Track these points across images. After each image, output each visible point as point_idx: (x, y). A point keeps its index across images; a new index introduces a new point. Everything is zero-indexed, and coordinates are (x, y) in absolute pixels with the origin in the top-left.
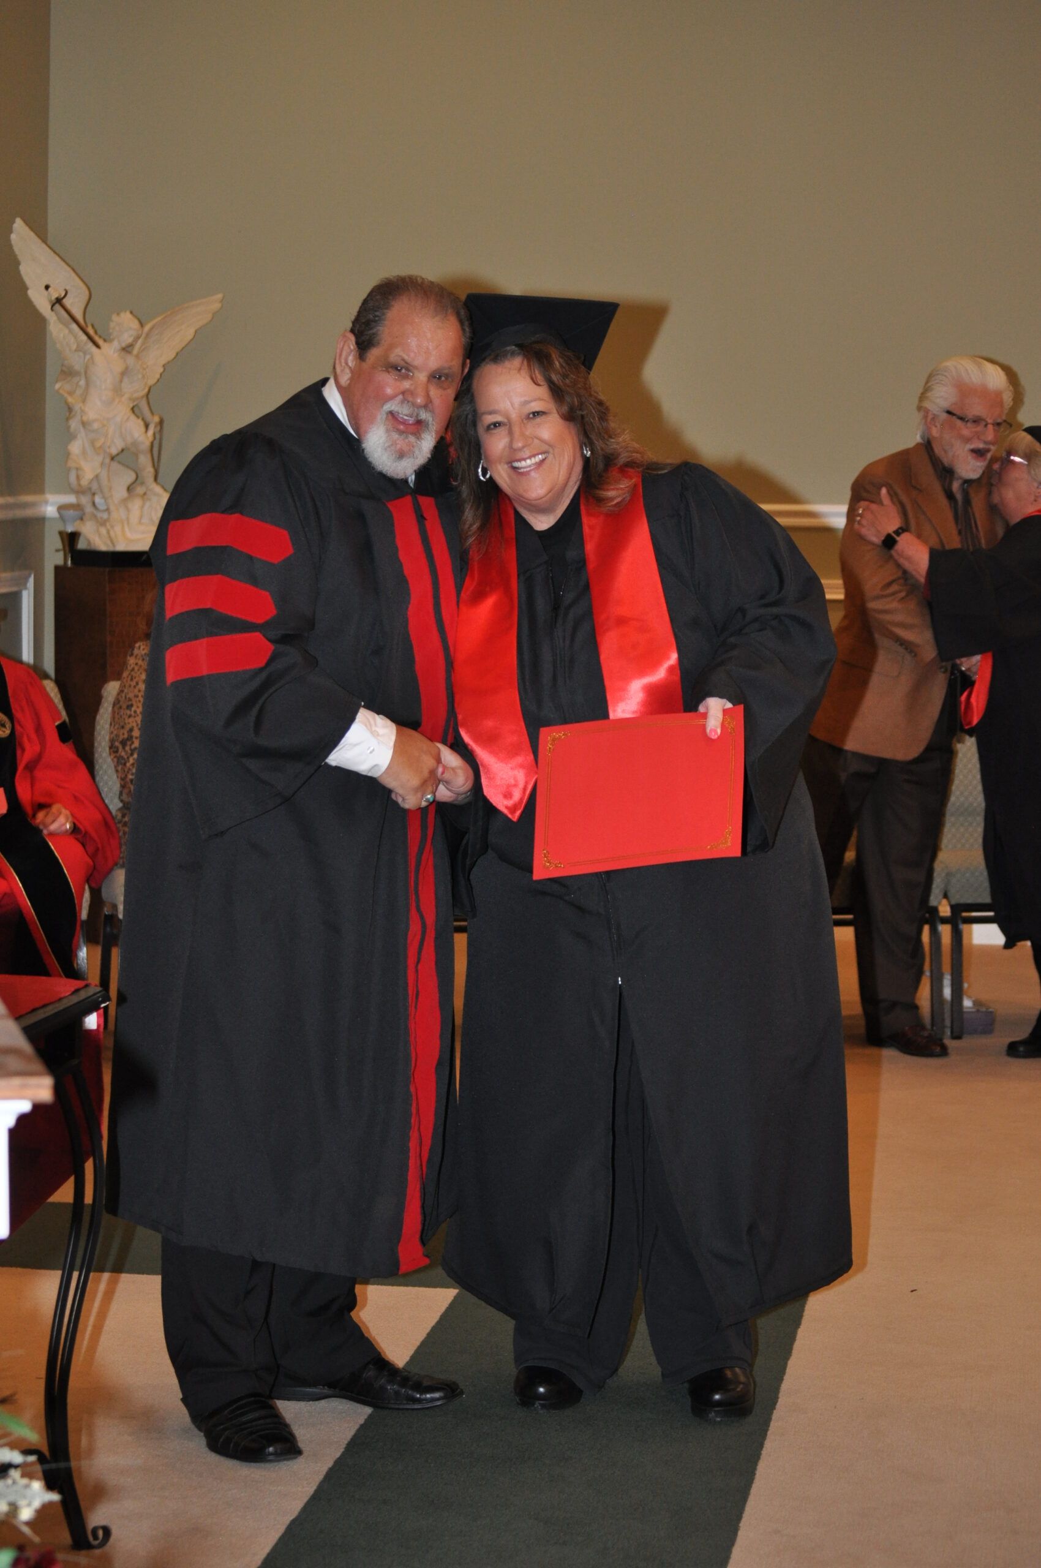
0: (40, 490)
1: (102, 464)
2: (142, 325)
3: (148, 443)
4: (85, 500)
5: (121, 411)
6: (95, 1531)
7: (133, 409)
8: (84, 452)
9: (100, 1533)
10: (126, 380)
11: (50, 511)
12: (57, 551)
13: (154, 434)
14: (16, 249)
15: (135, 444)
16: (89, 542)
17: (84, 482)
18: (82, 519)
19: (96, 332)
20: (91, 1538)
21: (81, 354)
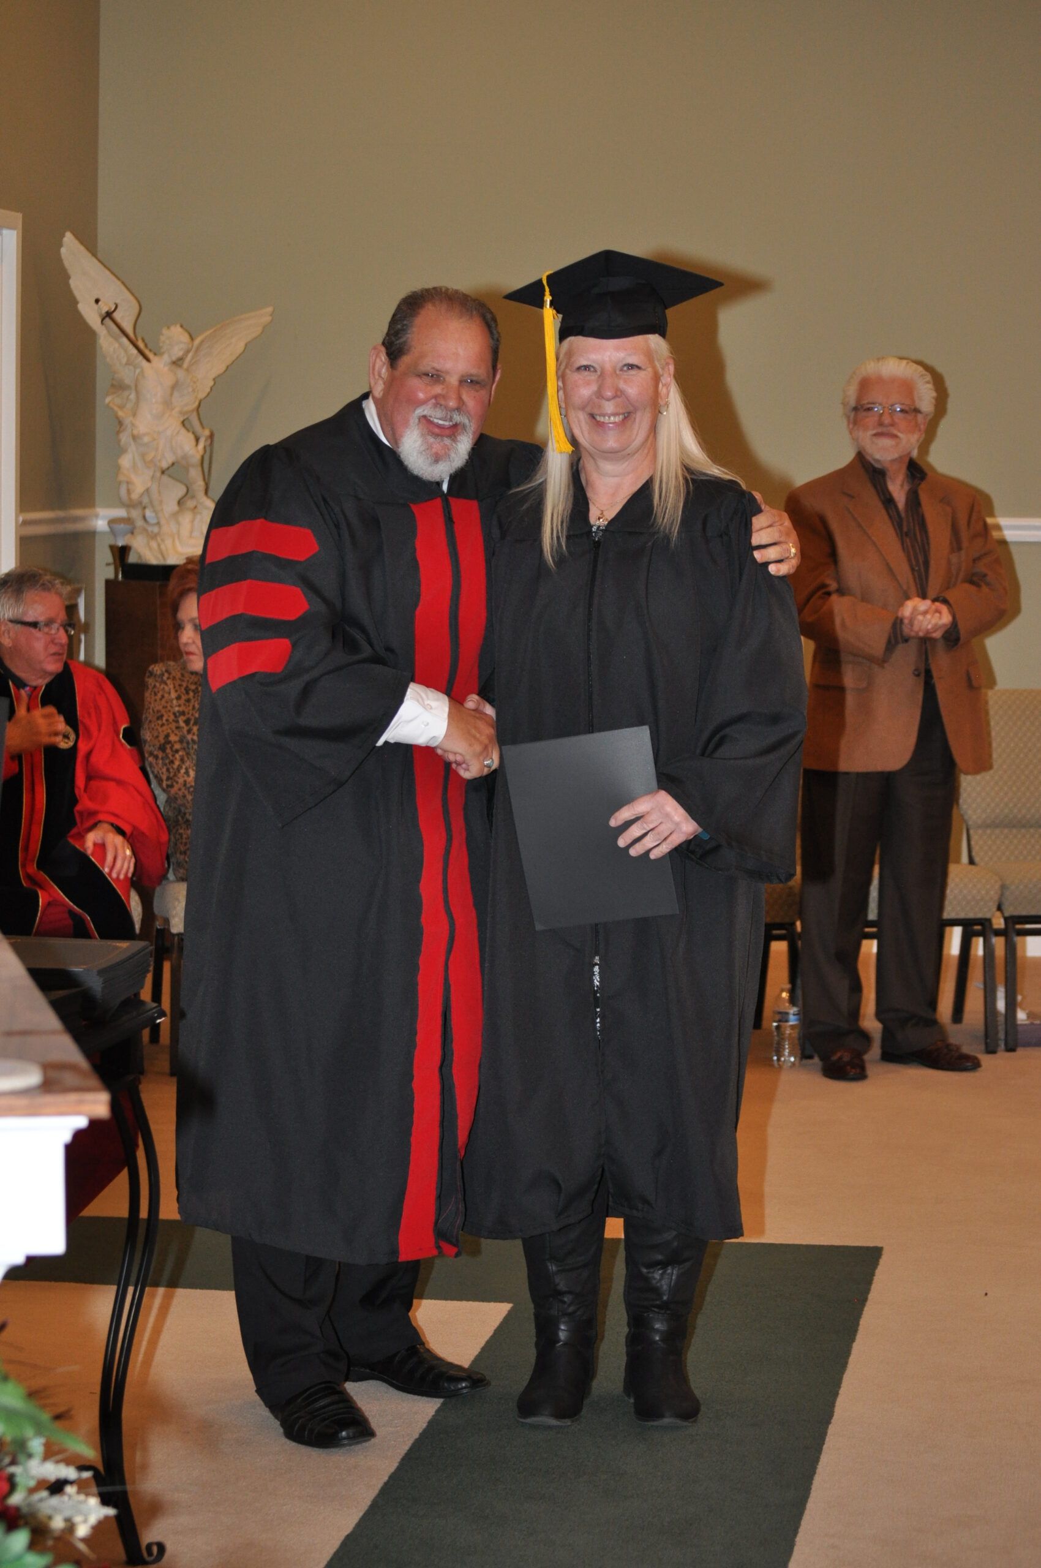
0: (90, 503)
1: (153, 477)
2: (192, 339)
3: (198, 457)
4: (135, 514)
5: (172, 424)
6: (149, 1547)
7: (183, 423)
8: (134, 466)
9: (155, 1549)
10: (176, 394)
11: (101, 524)
12: (108, 564)
13: (205, 448)
14: (66, 263)
15: (185, 457)
16: (140, 557)
17: (135, 496)
18: (132, 533)
19: (146, 345)
20: (145, 1554)
21: (131, 367)
